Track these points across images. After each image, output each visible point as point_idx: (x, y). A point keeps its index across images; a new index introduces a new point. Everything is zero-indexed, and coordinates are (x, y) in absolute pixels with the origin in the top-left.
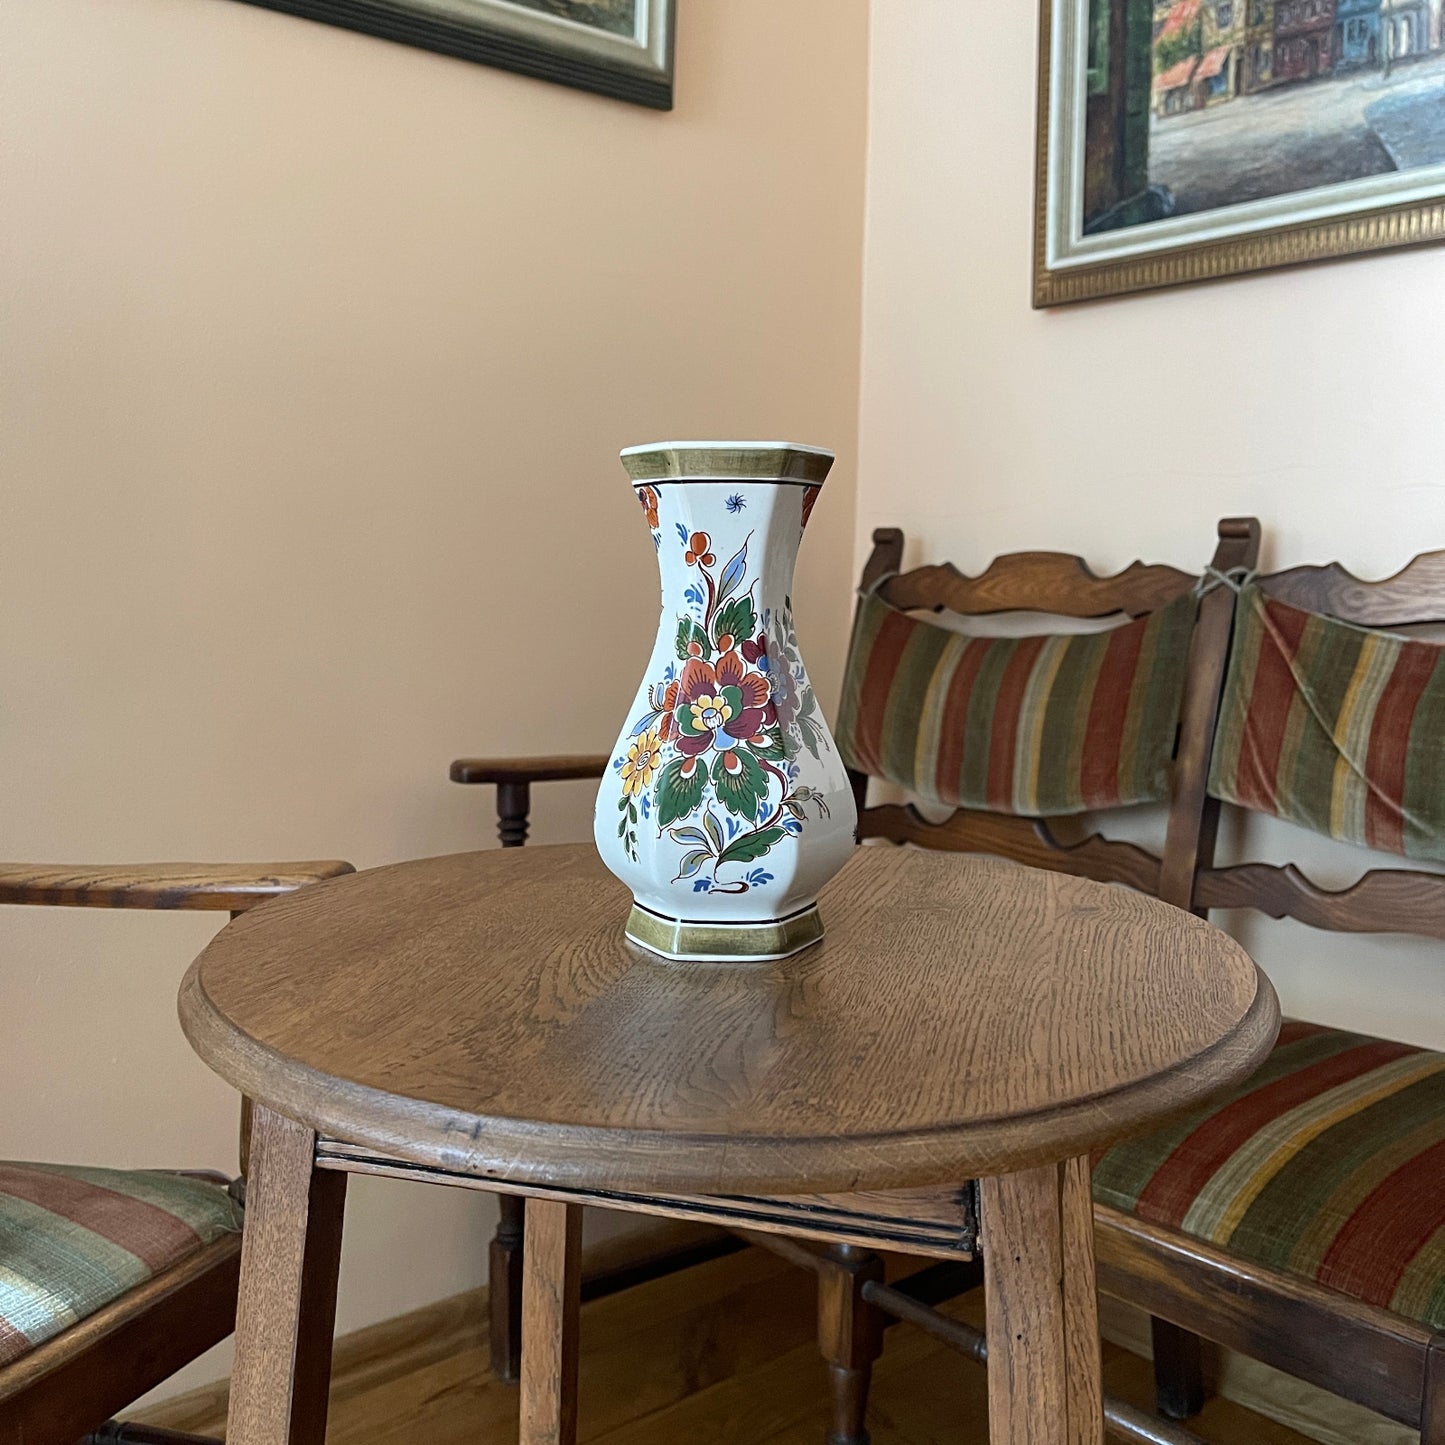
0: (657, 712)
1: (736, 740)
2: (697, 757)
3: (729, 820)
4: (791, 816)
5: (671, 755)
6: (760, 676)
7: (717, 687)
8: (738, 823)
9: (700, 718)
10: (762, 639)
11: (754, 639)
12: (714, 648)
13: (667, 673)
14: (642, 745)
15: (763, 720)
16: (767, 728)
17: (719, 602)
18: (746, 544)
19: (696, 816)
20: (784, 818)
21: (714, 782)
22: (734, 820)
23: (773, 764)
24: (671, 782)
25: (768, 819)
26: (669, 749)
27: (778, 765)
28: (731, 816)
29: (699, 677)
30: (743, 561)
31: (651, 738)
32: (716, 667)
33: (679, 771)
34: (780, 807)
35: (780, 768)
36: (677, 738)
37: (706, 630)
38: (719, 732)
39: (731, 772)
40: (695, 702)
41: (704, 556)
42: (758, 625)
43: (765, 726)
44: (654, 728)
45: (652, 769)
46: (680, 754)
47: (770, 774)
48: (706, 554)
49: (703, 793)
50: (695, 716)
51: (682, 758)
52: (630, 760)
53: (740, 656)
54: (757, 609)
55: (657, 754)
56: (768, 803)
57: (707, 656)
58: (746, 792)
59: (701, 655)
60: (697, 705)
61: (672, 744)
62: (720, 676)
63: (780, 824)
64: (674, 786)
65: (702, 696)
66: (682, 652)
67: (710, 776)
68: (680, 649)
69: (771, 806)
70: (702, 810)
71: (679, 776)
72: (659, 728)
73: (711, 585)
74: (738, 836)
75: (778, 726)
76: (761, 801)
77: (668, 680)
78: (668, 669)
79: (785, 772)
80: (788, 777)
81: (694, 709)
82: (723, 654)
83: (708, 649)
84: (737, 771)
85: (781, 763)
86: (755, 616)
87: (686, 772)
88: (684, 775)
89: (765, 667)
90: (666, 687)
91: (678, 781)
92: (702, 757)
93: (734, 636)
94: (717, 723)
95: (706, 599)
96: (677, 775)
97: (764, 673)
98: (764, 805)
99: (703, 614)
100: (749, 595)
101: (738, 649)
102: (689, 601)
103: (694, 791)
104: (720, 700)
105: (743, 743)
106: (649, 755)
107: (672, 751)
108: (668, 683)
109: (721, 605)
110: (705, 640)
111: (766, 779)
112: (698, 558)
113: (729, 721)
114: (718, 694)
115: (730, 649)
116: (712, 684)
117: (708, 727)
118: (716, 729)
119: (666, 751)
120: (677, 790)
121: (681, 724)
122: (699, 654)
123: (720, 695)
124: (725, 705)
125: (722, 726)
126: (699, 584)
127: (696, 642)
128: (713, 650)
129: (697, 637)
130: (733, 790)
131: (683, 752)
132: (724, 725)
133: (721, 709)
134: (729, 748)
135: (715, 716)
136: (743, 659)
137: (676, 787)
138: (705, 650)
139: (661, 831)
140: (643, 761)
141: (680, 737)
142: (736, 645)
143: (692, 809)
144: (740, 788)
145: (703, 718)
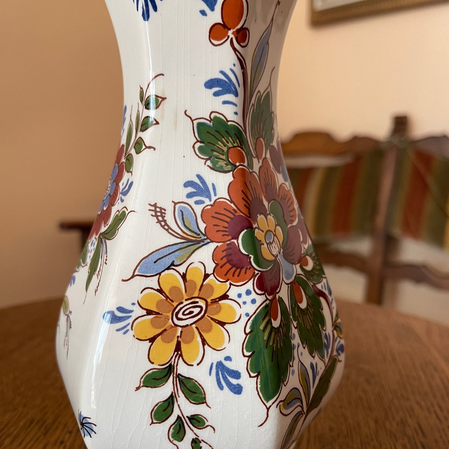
0: (193, 242)
1: (294, 266)
3: (312, 365)
6: (286, 188)
7: (266, 203)
8: (316, 365)
9: (265, 245)
11: (275, 143)
12: (254, 155)
13: (191, 190)
15: (301, 240)
17: (251, 95)
21: (295, 324)
22: (314, 363)
24: (265, 338)
25: (330, 351)
27: (322, 287)
28: (312, 360)
32: (259, 178)
33: (269, 322)
35: (324, 290)
36: (254, 276)
37: (245, 131)
38: (282, 260)
39: (302, 306)
40: (256, 225)
41: (238, 31)
43: (304, 246)
46: (264, 298)
47: (321, 299)
49: (292, 342)
50: (261, 243)
51: (268, 302)
53: (271, 165)
55: (224, 302)
56: (327, 332)
57: (251, 165)
59: (246, 164)
60: (259, 228)
61: (250, 285)
62: (264, 188)
63: (335, 352)
65: (259, 216)
66: (221, 164)
67: (291, 317)
68: (211, 158)
69: (329, 335)
71: (272, 328)
73: (245, 72)
76: (324, 333)
77: (199, 198)
78: (190, 184)
79: (327, 293)
80: (329, 297)
81: (257, 234)
82: (261, 162)
83: (250, 156)
84: (304, 304)
85: (323, 283)
87: (275, 319)
88: (275, 324)
92: (280, 295)
93: (264, 140)
94: (277, 249)
95: (240, 90)
96: (269, 327)
97: (288, 184)
98: (326, 336)
101: (268, 155)
104: (271, 220)
105: (298, 269)
109: (253, 100)
112: (230, 33)
113: (284, 245)
114: (268, 213)
115: (264, 156)
116: (261, 200)
117: (273, 255)
118: (279, 257)
119: (244, 295)
120: (274, 346)
121: (252, 257)
122: (244, 162)
123: (269, 214)
124: (276, 226)
125: (281, 252)
126: (232, 70)
127: (239, 147)
128: (254, 157)
129: (238, 140)
130: (308, 328)
131: (266, 294)
132: (282, 250)
133: (275, 231)
134: (293, 278)
135: (273, 240)
136: (273, 168)
137: (274, 343)
138: (248, 157)
139: (268, 409)
140: (191, 312)
141: (258, 274)
142: (267, 150)
143: (290, 366)
144: (311, 325)
145: (267, 244)
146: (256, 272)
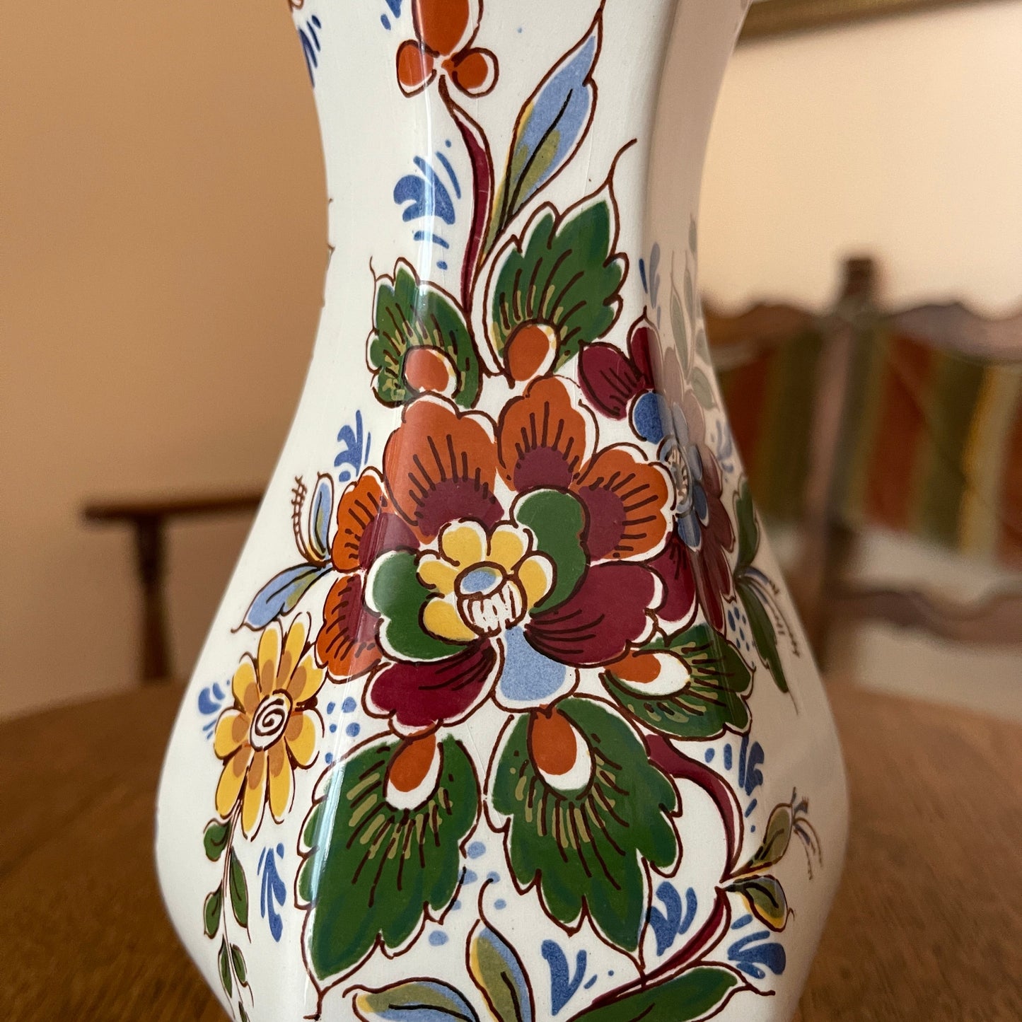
0: (314, 567)
1: (570, 670)
2: (441, 735)
3: (551, 952)
4: (756, 926)
5: (354, 729)
6: (638, 458)
7: (504, 493)
8: (582, 957)
9: (451, 598)
10: (642, 339)
11: (618, 337)
12: (493, 367)
13: (343, 446)
14: (269, 664)
15: (655, 603)
16: (670, 627)
17: (508, 215)
18: (598, 17)
19: (439, 939)
20: (733, 936)
21: (499, 819)
22: (570, 947)
23: (693, 750)
24: (353, 823)
25: (681, 942)
26: (349, 705)
27: (710, 754)
28: (558, 935)
29: (446, 460)
30: (589, 79)
31: (295, 647)
32: (498, 430)
33: (381, 787)
34: (722, 901)
35: (717, 765)
36: (374, 668)
37: (467, 309)
38: (512, 646)
39: (559, 782)
40: (434, 545)
41: (458, 58)
42: (631, 292)
43: (663, 624)
44: (304, 619)
45: (294, 764)
46: (383, 725)
47: (686, 787)
48: (467, 51)
49: (463, 862)
50: (431, 592)
51: (392, 740)
52: (237, 706)
53: (576, 394)
54: (627, 242)
55: (309, 713)
56: (680, 884)
57: (470, 394)
58: (609, 855)
59: (449, 391)
60: (440, 554)
61: (355, 688)
62: (511, 456)
63: (720, 955)
64: (364, 839)
65: (455, 525)
66: (389, 384)
67: (488, 798)
68: (380, 370)
69: (691, 894)
70: (460, 921)
71: (383, 805)
72: (318, 623)
73: (480, 159)
74: (582, 1000)
75: (700, 620)
76: (657, 880)
77: (346, 466)
78: (345, 433)
79: (732, 777)
80: (741, 793)
81: (429, 567)
82: (521, 387)
83: (473, 370)
84: (575, 778)
85: (718, 746)
86: (620, 262)
87: (405, 786)
88: (400, 799)
89: (652, 427)
90: (340, 488)
91: (380, 819)
92: (458, 733)
93: (557, 330)
94: (505, 614)
95: (464, 207)
96: (372, 800)
97: (651, 449)
98: (667, 893)
99: (456, 257)
100: (605, 195)
101: (569, 370)
102: (408, 215)
103: (431, 852)
104: (512, 539)
105: (591, 681)
106: (285, 708)
107: (358, 715)
108: (344, 476)
109: (515, 228)
110: (463, 341)
111: (671, 804)
112: (438, 63)
113: (543, 608)
114: (506, 517)
115: (543, 370)
116: (486, 484)
117: (475, 629)
118: (501, 636)
119: (338, 708)
120: (374, 849)
121: (387, 620)
122: (443, 387)
123: (512, 522)
124: (530, 553)
125: (521, 625)
126: (440, 156)
127: (435, 347)
128: (489, 374)
129: (435, 332)
130: (565, 845)
131: (395, 718)
132: (527, 619)
133: (516, 567)
134: (547, 701)
135: (499, 590)
136: (585, 402)
137: (374, 840)
138: (463, 374)
139: (321, 994)
140: (271, 723)
141: (386, 664)
142: (563, 357)
143: (428, 917)
144: (586, 839)
145: (461, 598)
146: (384, 660)
